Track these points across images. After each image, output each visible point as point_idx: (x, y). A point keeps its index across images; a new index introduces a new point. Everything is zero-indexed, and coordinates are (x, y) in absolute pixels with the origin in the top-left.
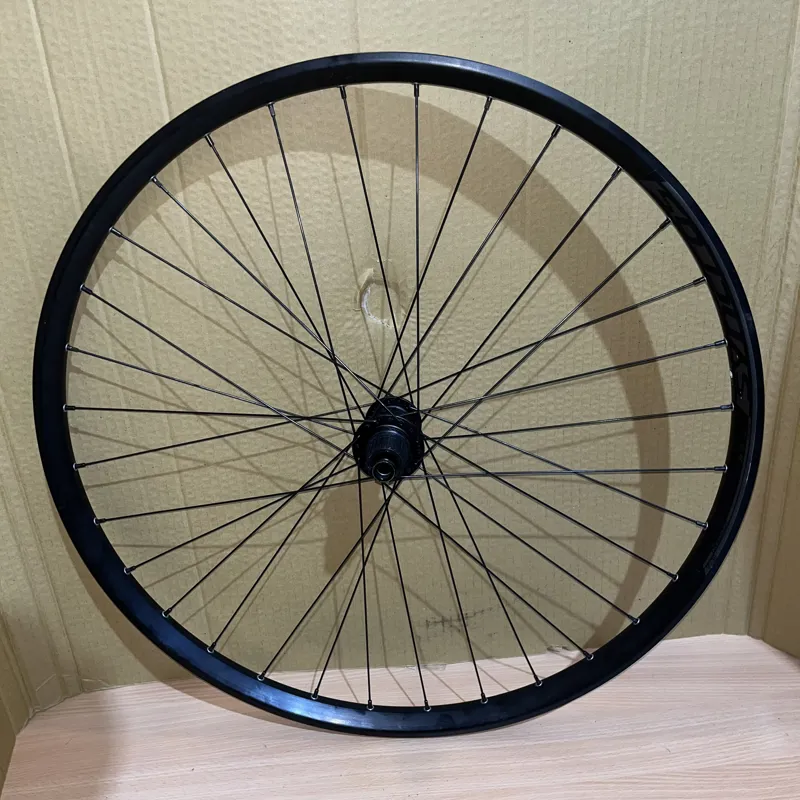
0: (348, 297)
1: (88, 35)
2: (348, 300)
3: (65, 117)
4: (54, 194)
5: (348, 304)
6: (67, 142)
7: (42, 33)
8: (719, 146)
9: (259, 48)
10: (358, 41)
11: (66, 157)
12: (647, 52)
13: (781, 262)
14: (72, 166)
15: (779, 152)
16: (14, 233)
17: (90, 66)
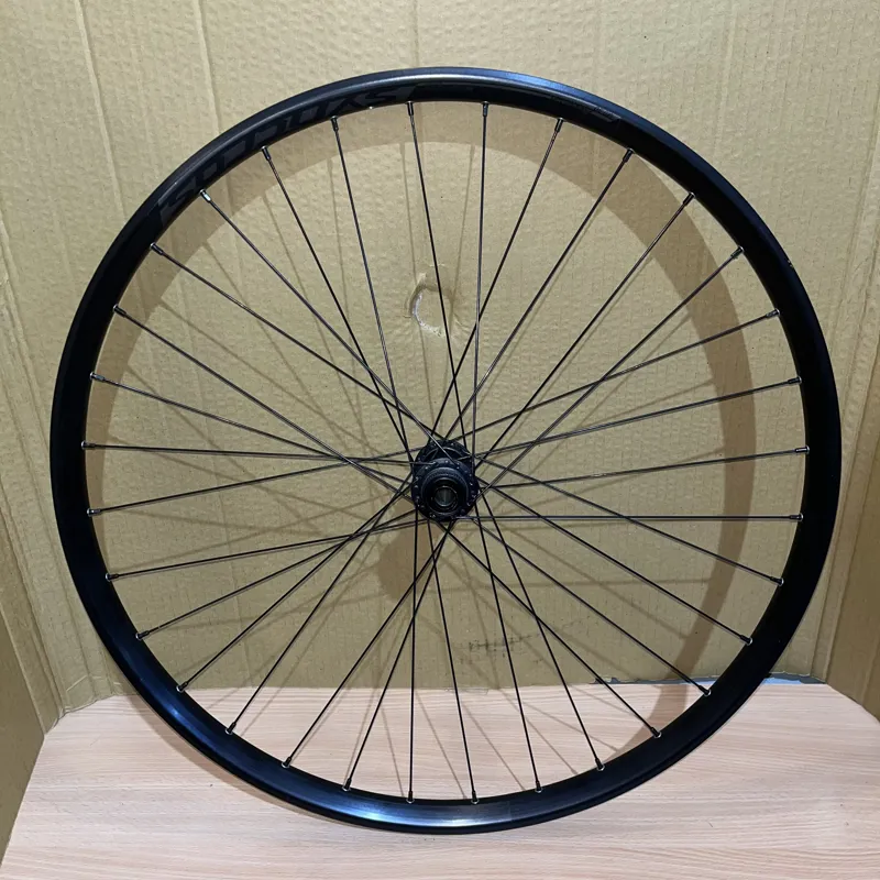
0: (397, 302)
1: (132, 18)
2: (397, 306)
3: (107, 102)
4: (94, 184)
5: (397, 311)
6: (108, 129)
7: (84, 14)
8: (804, 155)
9: (311, 36)
10: (416, 31)
11: (107, 145)
12: (730, 50)
13: (867, 285)
14: (113, 154)
15: (870, 163)
16: (52, 223)
17: (133, 50)
